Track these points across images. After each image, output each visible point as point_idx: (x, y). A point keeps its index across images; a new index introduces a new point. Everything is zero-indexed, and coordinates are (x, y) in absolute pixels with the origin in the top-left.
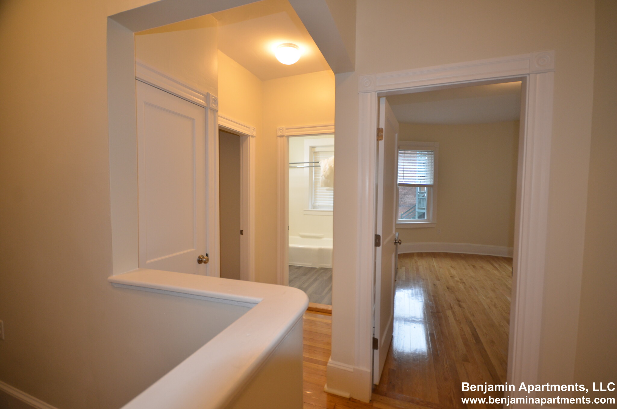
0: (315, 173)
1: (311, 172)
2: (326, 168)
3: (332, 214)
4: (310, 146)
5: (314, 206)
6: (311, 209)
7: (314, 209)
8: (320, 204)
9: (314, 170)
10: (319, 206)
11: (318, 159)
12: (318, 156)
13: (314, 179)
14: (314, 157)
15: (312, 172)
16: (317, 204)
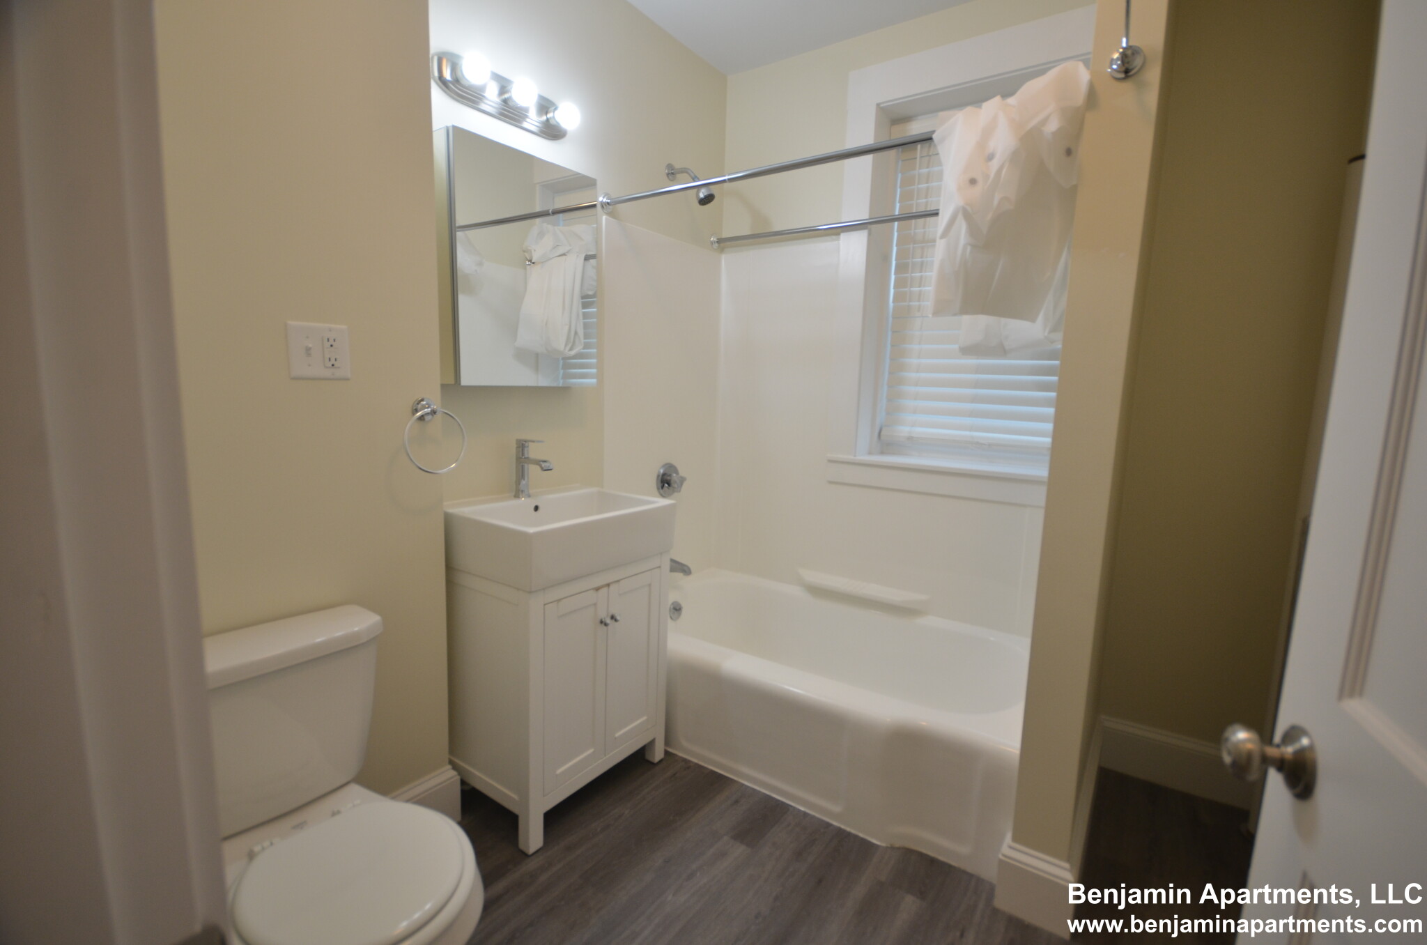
0: (901, 268)
1: (877, 259)
2: (990, 158)
3: (1039, 496)
4: (878, 105)
5: (884, 443)
6: (870, 453)
7: (882, 453)
8: (919, 431)
9: (895, 249)
10: (910, 438)
11: (924, 186)
12: (925, 171)
13: (894, 302)
14: (900, 175)
15: (886, 258)
16: (904, 430)
